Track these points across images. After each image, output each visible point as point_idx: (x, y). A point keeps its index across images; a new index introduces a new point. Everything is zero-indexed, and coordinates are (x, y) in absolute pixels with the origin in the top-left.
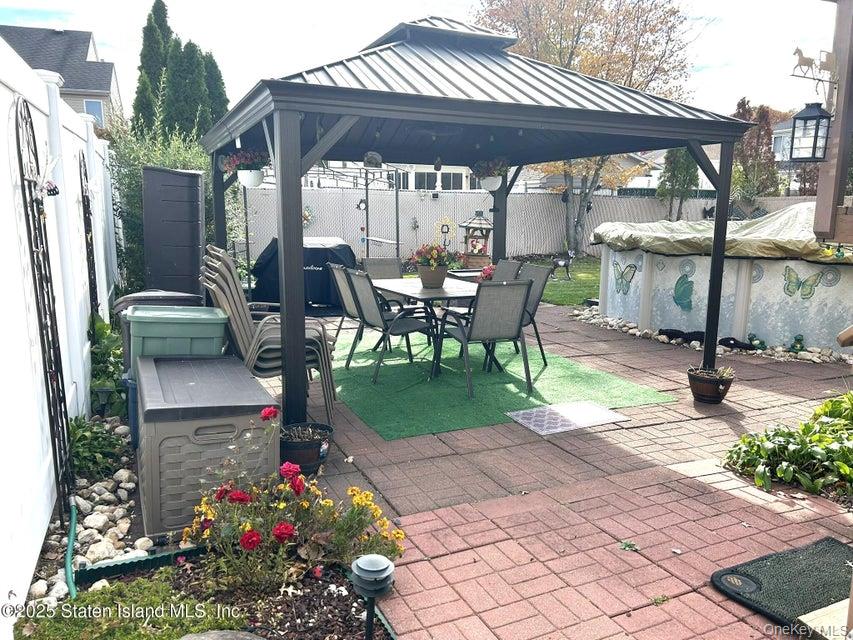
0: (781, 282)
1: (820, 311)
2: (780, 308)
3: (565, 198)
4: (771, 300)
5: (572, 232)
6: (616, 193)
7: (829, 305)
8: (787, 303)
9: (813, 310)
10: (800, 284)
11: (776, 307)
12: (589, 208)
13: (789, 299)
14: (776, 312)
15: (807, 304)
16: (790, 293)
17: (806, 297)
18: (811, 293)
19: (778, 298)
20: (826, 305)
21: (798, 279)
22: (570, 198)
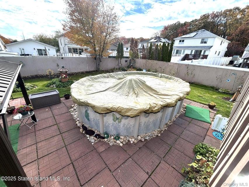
0: (112, 118)
1: (124, 126)
2: (112, 125)
3: (95, 59)
4: (109, 122)
5: (98, 66)
6: (108, 57)
7: (126, 124)
8: (114, 124)
9: (122, 126)
10: (117, 119)
11: (111, 125)
12: (101, 61)
13: (115, 123)
14: (111, 126)
15: (120, 124)
16: (115, 121)
17: (120, 122)
18: (121, 121)
19: (112, 122)
20: (125, 124)
21: (116, 117)
22: (96, 59)
